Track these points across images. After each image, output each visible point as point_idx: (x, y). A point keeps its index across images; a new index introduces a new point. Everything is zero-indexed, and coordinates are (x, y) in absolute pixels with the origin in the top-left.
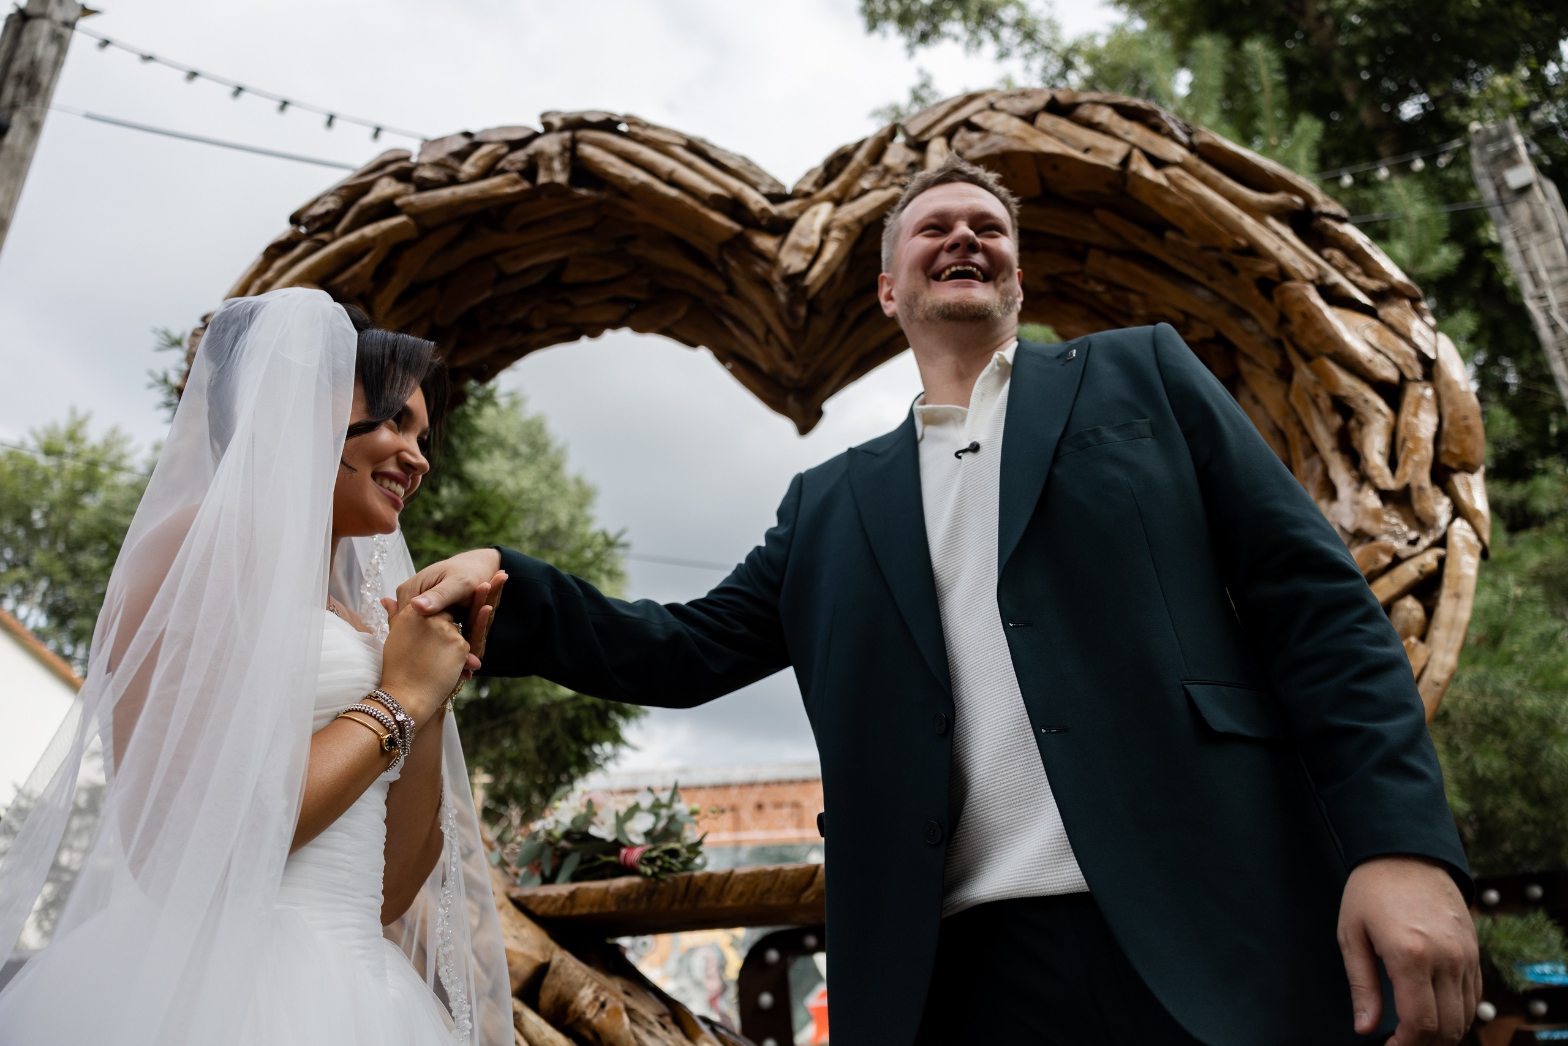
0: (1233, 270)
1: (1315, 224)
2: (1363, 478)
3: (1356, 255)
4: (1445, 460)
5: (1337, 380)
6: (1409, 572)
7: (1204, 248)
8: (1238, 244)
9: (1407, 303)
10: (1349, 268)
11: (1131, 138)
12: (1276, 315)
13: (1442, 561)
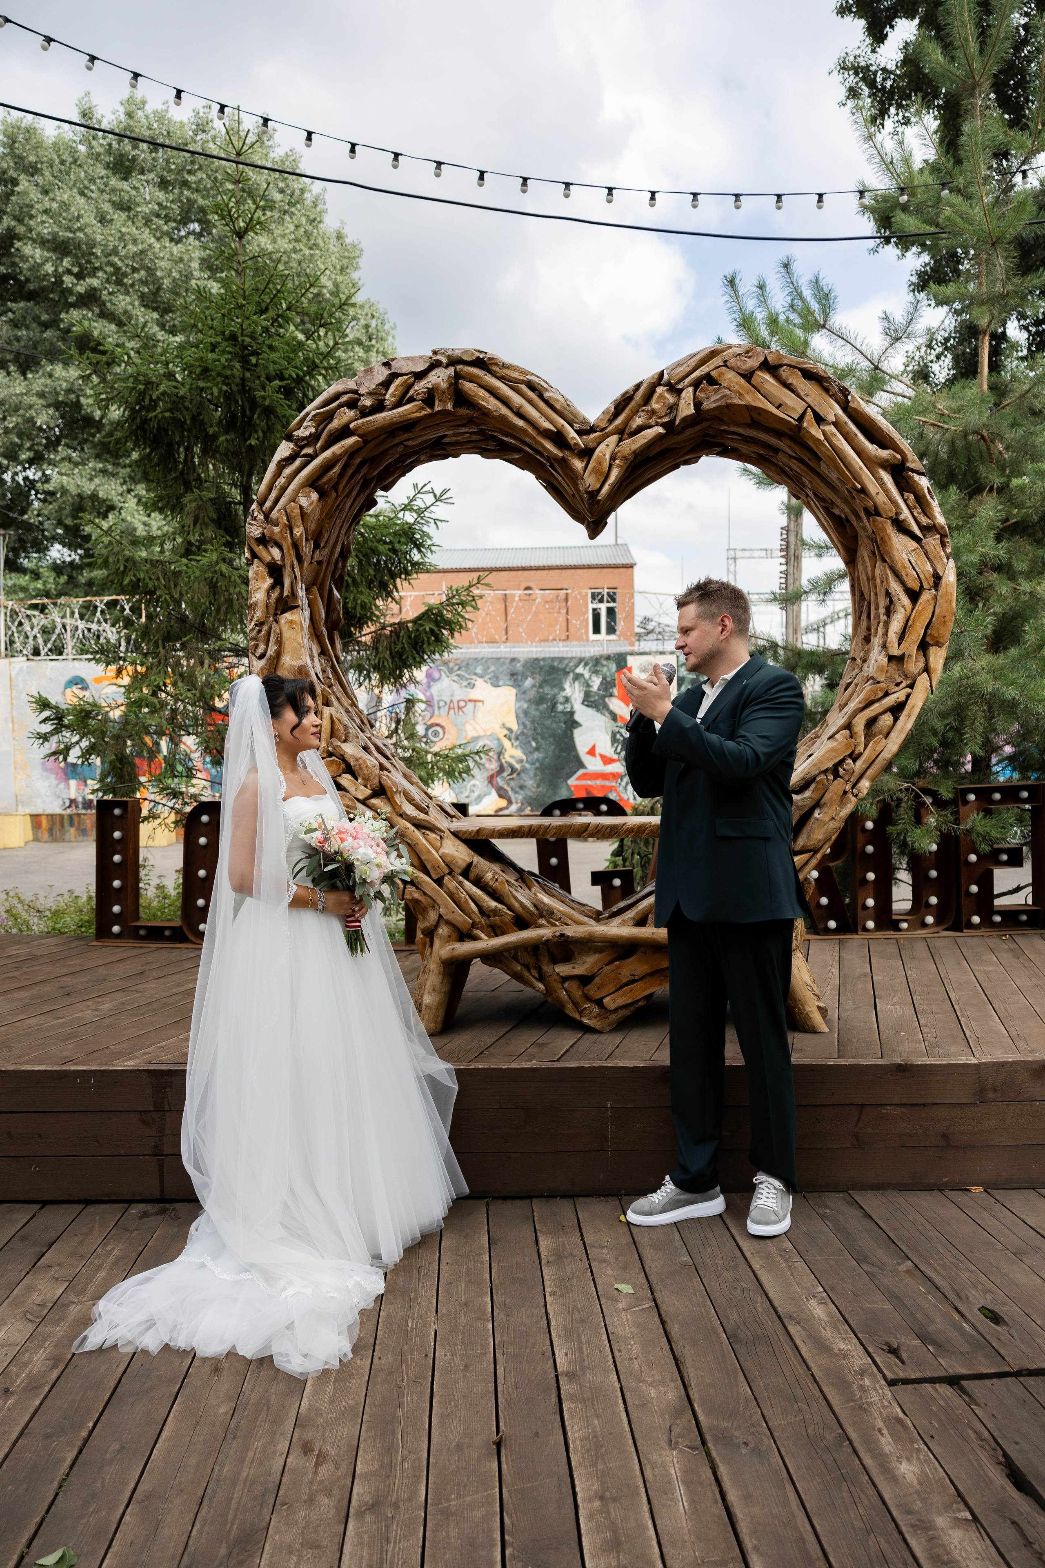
1: (905, 475)
2: (884, 646)
3: (921, 501)
4: (927, 639)
5: (889, 580)
6: (890, 701)
9: (938, 536)
10: (915, 509)
11: (808, 399)
13: (908, 696)
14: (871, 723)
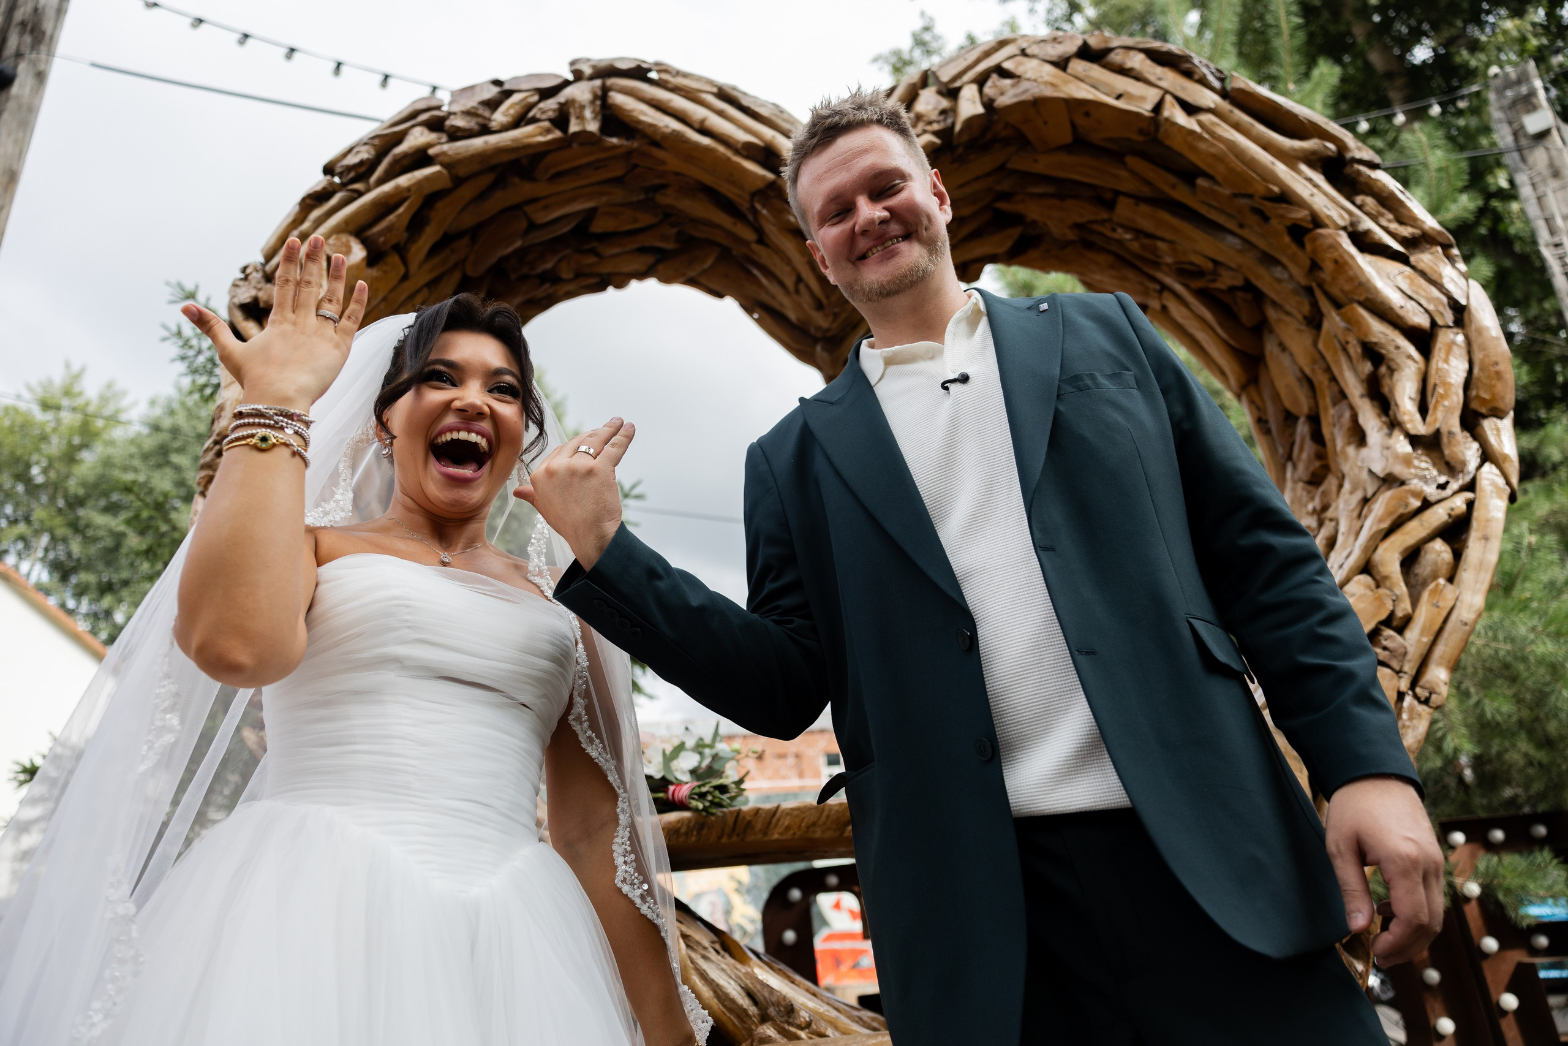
0: (1266, 218)
1: (1348, 170)
2: (1393, 424)
3: (1388, 202)
4: (1474, 405)
5: (1368, 326)
6: (1438, 515)
7: (1235, 195)
8: (1271, 191)
9: (1439, 249)
10: (1382, 215)
11: (1163, 84)
12: (1308, 263)
13: (1470, 504)
14: (1411, 558)
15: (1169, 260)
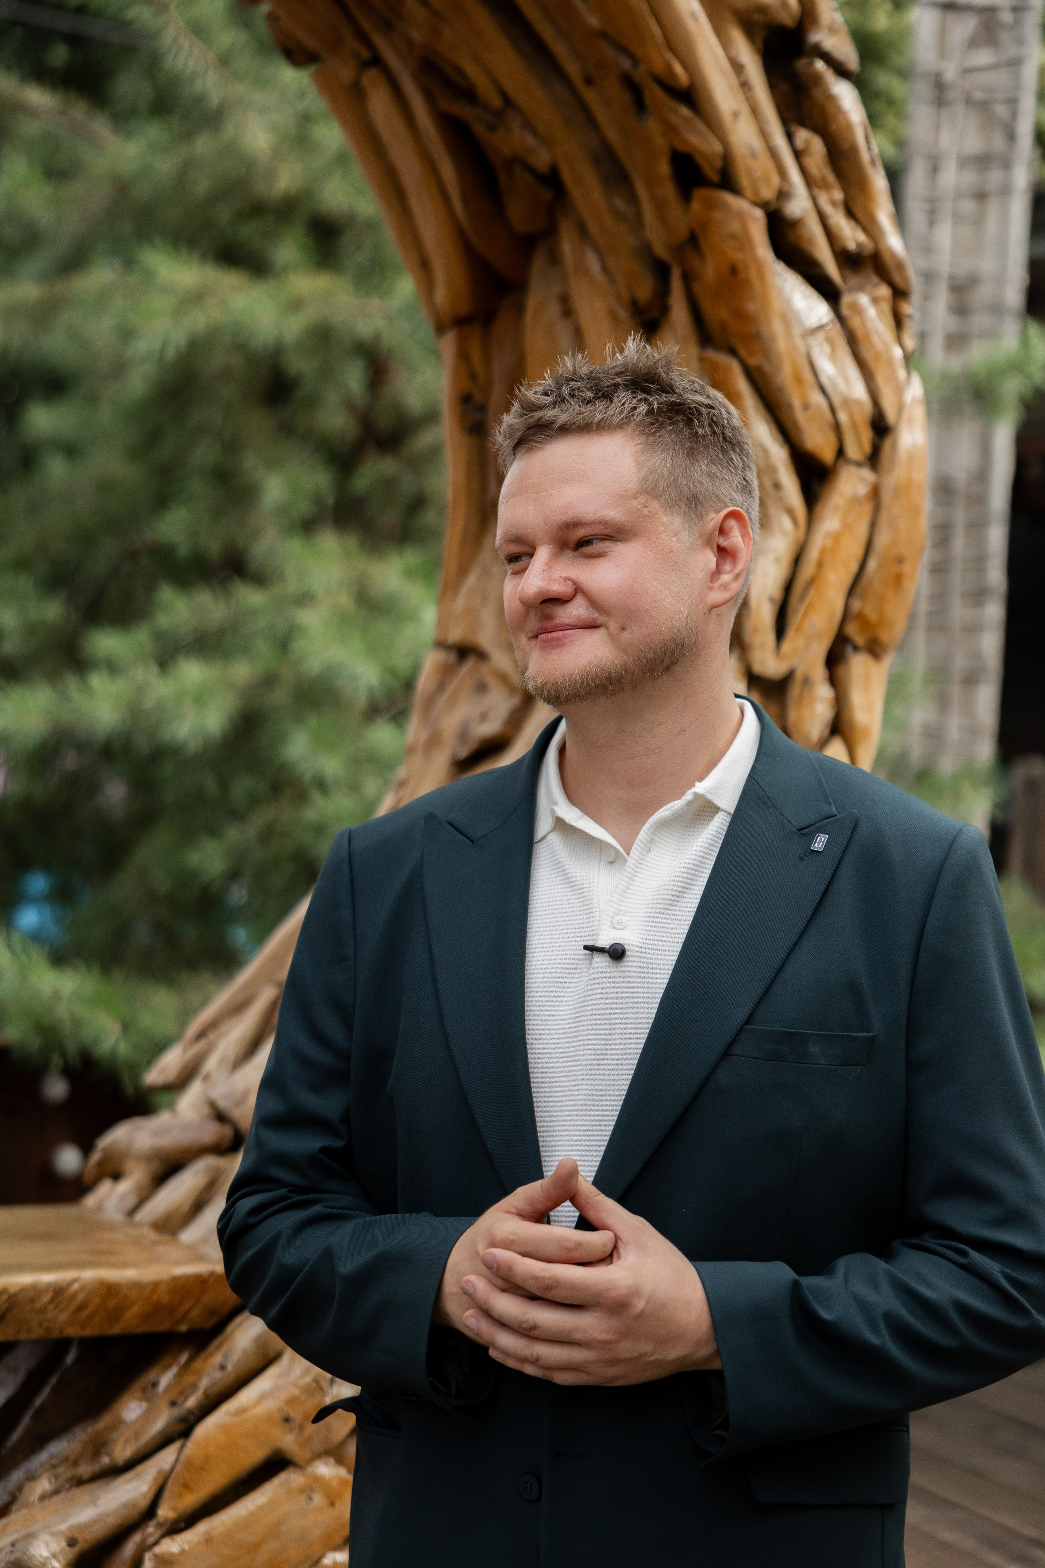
0: (639, 104)
1: (801, 64)
7: (604, 35)
8: (672, 71)
10: (826, 186)
12: (684, 233)
15: (416, 35)
